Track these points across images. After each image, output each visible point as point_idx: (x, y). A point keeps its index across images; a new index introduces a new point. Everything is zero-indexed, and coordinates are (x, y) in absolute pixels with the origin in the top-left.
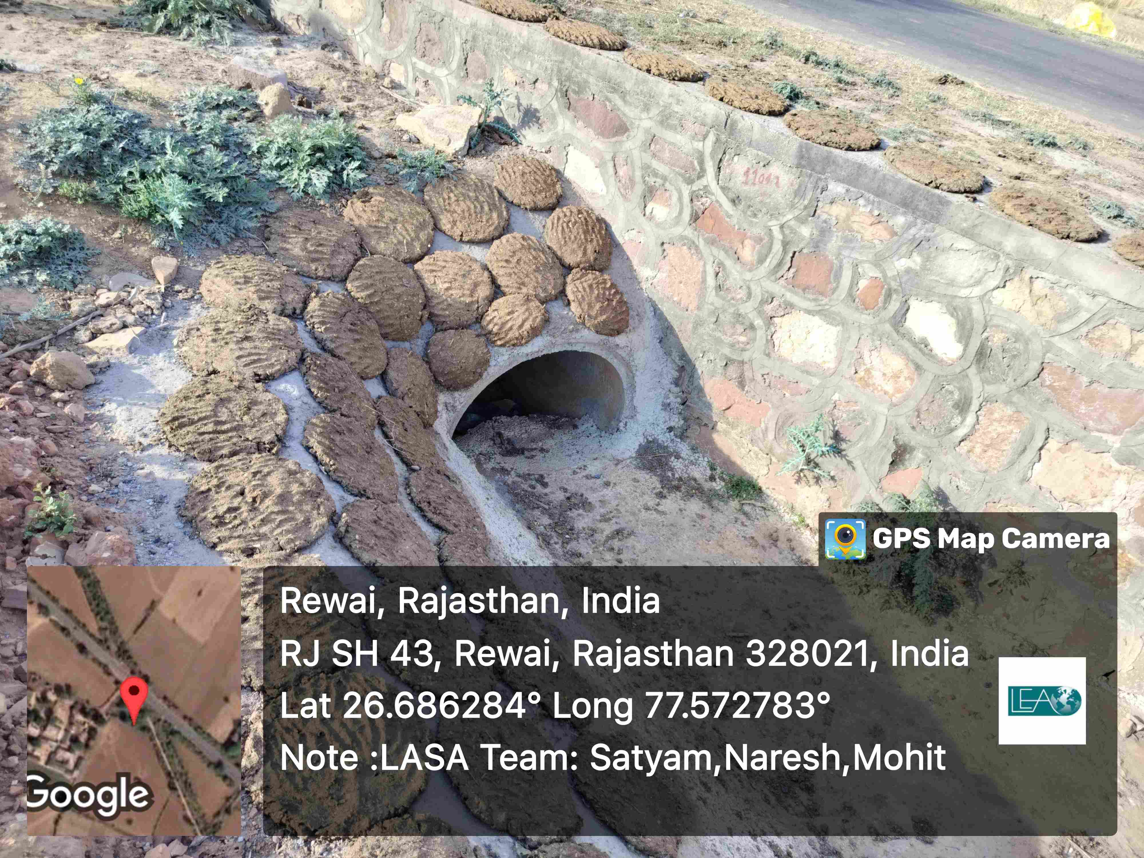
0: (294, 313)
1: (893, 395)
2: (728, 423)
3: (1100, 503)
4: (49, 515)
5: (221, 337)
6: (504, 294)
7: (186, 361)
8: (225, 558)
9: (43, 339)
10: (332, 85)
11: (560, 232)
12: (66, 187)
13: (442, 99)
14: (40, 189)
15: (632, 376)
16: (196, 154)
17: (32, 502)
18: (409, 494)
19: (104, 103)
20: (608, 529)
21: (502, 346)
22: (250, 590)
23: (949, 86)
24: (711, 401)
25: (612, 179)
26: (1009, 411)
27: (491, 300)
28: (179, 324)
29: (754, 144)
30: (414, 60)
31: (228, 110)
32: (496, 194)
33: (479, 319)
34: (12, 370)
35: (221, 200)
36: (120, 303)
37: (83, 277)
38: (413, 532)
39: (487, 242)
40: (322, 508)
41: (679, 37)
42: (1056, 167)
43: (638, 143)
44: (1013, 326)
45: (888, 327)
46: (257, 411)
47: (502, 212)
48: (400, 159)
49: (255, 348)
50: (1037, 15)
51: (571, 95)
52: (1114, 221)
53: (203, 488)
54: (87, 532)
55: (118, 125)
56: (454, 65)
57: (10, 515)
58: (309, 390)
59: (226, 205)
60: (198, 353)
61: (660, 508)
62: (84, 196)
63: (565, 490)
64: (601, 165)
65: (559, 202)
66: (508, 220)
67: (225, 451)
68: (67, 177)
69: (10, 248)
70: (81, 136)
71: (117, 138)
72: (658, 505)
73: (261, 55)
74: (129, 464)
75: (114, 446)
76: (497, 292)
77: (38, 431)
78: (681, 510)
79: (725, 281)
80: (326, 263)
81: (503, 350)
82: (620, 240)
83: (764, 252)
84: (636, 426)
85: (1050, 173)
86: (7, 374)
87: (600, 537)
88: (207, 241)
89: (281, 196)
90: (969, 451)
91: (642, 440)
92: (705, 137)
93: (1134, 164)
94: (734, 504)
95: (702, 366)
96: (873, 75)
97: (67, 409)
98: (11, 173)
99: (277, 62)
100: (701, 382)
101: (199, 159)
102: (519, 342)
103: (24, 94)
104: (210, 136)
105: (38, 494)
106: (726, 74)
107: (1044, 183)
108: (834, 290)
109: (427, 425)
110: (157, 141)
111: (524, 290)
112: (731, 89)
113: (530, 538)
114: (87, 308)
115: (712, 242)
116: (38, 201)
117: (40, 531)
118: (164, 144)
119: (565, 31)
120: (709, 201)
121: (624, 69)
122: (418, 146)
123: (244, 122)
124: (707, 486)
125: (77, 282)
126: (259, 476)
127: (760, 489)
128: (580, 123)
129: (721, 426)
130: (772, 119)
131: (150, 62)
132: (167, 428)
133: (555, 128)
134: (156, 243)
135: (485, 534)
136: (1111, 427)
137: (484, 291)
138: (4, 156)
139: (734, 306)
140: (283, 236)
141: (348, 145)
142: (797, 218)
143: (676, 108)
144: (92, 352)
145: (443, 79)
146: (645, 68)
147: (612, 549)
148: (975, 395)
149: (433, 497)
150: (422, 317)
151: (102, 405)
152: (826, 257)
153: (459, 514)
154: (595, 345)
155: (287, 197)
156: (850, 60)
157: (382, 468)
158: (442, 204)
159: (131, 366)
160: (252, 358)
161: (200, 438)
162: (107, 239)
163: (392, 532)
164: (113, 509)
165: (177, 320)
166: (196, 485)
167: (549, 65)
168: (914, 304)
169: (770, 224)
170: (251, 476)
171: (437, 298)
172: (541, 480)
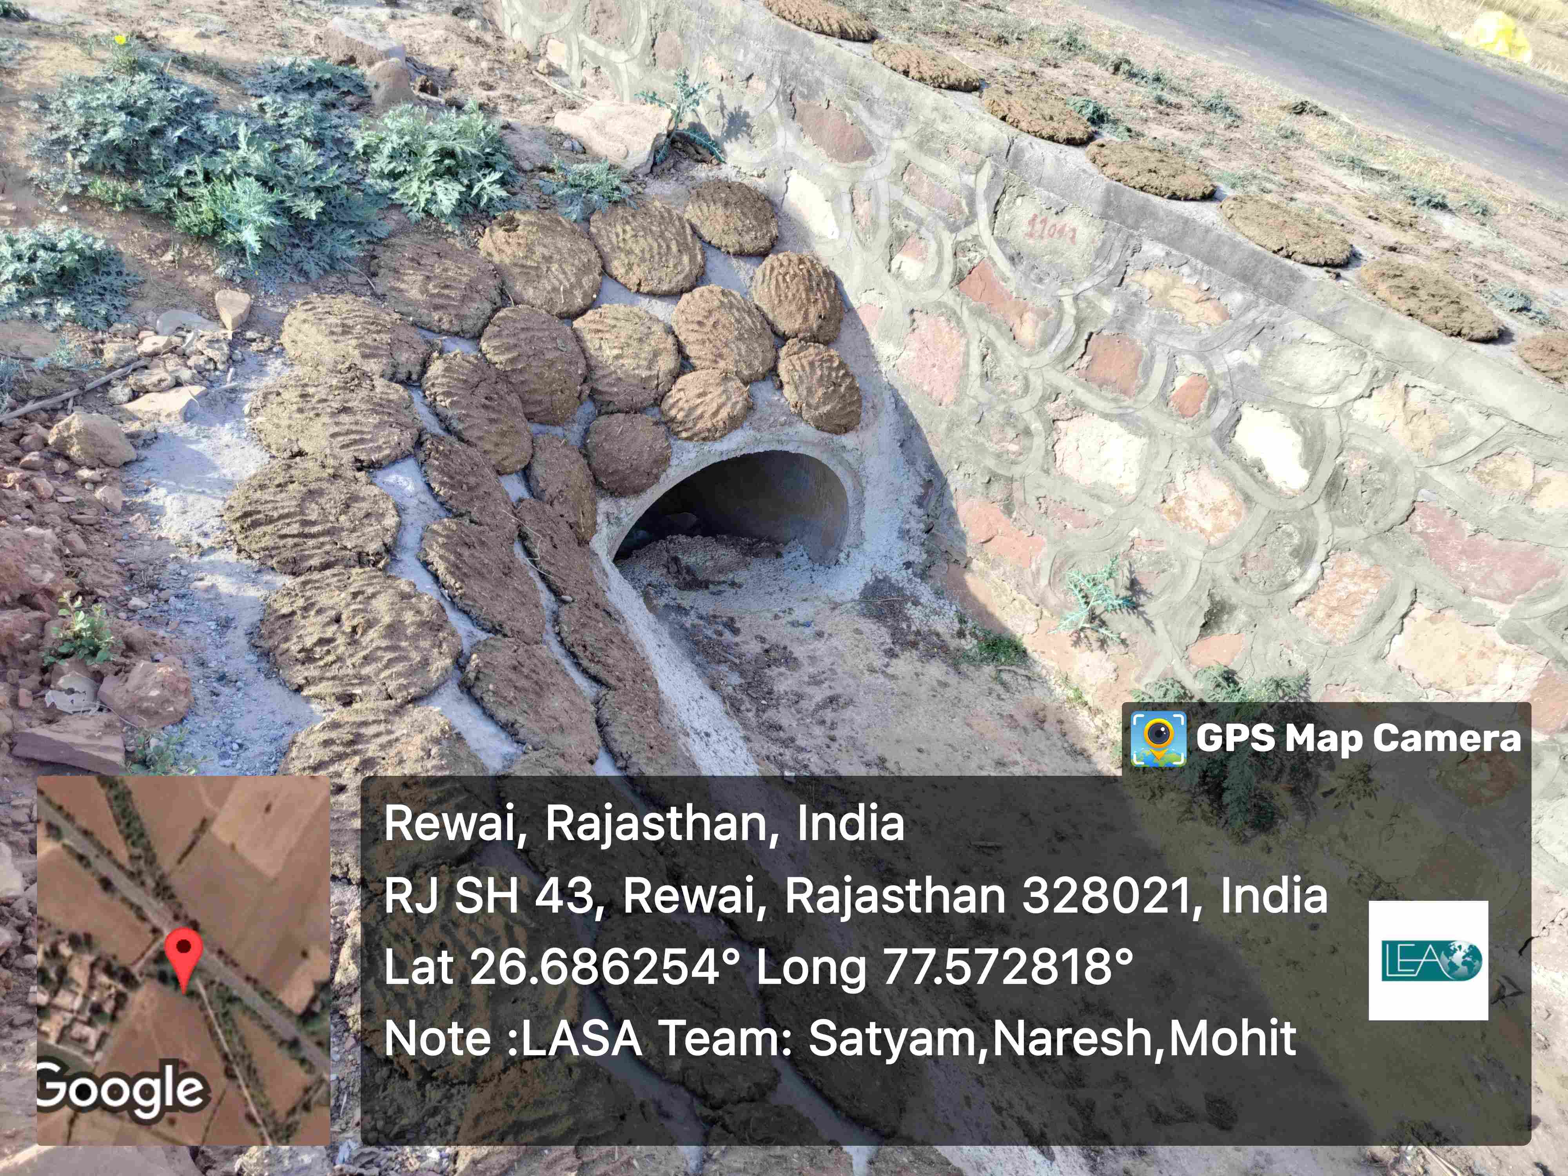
0: (409, 378)
1: (1212, 534)
2: (987, 560)
3: (1478, 692)
4: (77, 636)
5: (309, 406)
6: (694, 368)
7: (262, 436)
8: (313, 706)
9: (66, 395)
10: (466, 65)
11: (773, 287)
12: (100, 186)
13: (618, 96)
14: (64, 188)
15: (860, 490)
16: (279, 150)
17: (54, 615)
18: (559, 634)
19: (154, 72)
20: (819, 694)
21: (687, 439)
22: (348, 751)
23: (1307, 118)
24: (966, 529)
25: (848, 219)
26: (1365, 563)
27: (676, 375)
28: (252, 385)
29: (1044, 182)
30: (582, 36)
31: (324, 92)
32: (688, 231)
33: (659, 400)
34: (23, 435)
35: (314, 217)
36: (171, 351)
37: (120, 312)
38: (564, 684)
39: (674, 295)
40: (445, 646)
41: (944, 27)
42: (1444, 238)
43: (887, 171)
44: (1378, 450)
45: (1210, 442)
46: (359, 509)
47: (695, 256)
48: (559, 173)
49: (356, 423)
50: (1427, 25)
51: (798, 99)
52: (1517, 315)
53: (285, 611)
54: (128, 661)
55: (174, 105)
56: (637, 48)
57: (24, 633)
58: (429, 485)
59: (319, 224)
60: (278, 426)
61: (890, 671)
62: (124, 201)
63: (763, 640)
64: (833, 199)
65: (773, 246)
66: (703, 267)
67: (315, 562)
68: (101, 173)
69: (21, 267)
70: (122, 117)
71: (172, 122)
72: (887, 666)
73: (369, 17)
74: (184, 572)
75: (163, 547)
76: (685, 364)
77: (59, 521)
78: (917, 675)
79: (995, 367)
80: (453, 312)
81: (690, 445)
82: (854, 302)
83: (1050, 331)
84: (861, 558)
85: (1437, 244)
86: (16, 441)
87: (807, 705)
88: (291, 272)
89: (395, 216)
90: (1308, 615)
91: (868, 577)
92: (978, 170)
93: (1548, 238)
94: (989, 669)
95: (956, 481)
96: (1207, 96)
97: (99, 493)
98: (23, 163)
99: (391, 29)
100: (954, 504)
101: (283, 159)
102: (710, 436)
103: (42, 53)
104: (298, 127)
105: (63, 605)
106: (1006, 81)
107: (1428, 258)
108: (1141, 388)
109: (583, 542)
110: (226, 129)
111: (722, 364)
112: (1017, 105)
113: (713, 702)
114: (126, 356)
115: (978, 313)
116: (61, 204)
117: (65, 656)
118: (235, 136)
119: (793, 11)
120: (979, 258)
121: (872, 69)
122: (582, 157)
123: (345, 110)
124: (954, 643)
125: (112, 319)
126: (360, 598)
127: (1025, 652)
128: (808, 140)
129: (977, 564)
130: (1072, 150)
131: (215, 18)
132: (236, 527)
133: (773, 143)
134: (221, 271)
135: (657, 693)
136: (1499, 593)
137: (667, 363)
138: (15, 139)
139: (1005, 401)
140: (396, 271)
141: (488, 150)
142: (1097, 288)
143: (942, 127)
144: (133, 418)
145: (622, 67)
146: (901, 69)
147: (823, 722)
148: (1321, 541)
149: (589, 639)
150: (581, 393)
151: (147, 491)
152: (1133, 342)
153: (623, 664)
154: (814, 444)
155: (402, 217)
156: (1175, 74)
157: (525, 596)
158: (614, 240)
159: (186, 440)
160: (353, 437)
161: (282, 543)
162: (154, 262)
163: (537, 683)
164: (161, 633)
165: (249, 379)
166: (276, 606)
167: (769, 55)
168: (1247, 411)
169: (1060, 292)
170: (349, 598)
171: (603, 368)
172: (731, 625)
